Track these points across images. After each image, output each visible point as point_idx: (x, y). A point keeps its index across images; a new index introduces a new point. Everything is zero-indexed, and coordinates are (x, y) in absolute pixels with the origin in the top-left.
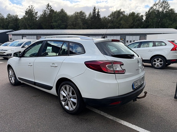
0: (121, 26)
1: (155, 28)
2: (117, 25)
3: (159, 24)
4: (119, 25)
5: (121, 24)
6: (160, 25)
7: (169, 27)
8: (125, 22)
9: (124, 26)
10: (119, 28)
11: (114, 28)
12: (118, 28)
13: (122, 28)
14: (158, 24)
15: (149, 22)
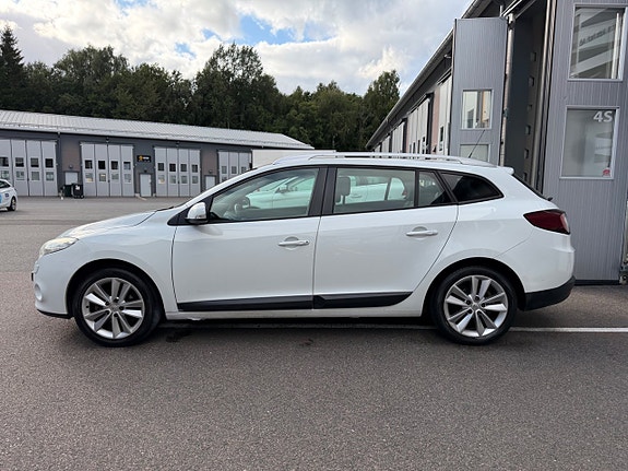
0: (118, 110)
1: (231, 128)
2: (101, 102)
3: (239, 118)
4: (109, 105)
5: (117, 101)
6: (242, 119)
7: (267, 128)
8: (131, 96)
9: (128, 110)
10: (109, 116)
11: (88, 114)
12: (107, 114)
13: (123, 116)
14: (236, 116)
15: (210, 107)
